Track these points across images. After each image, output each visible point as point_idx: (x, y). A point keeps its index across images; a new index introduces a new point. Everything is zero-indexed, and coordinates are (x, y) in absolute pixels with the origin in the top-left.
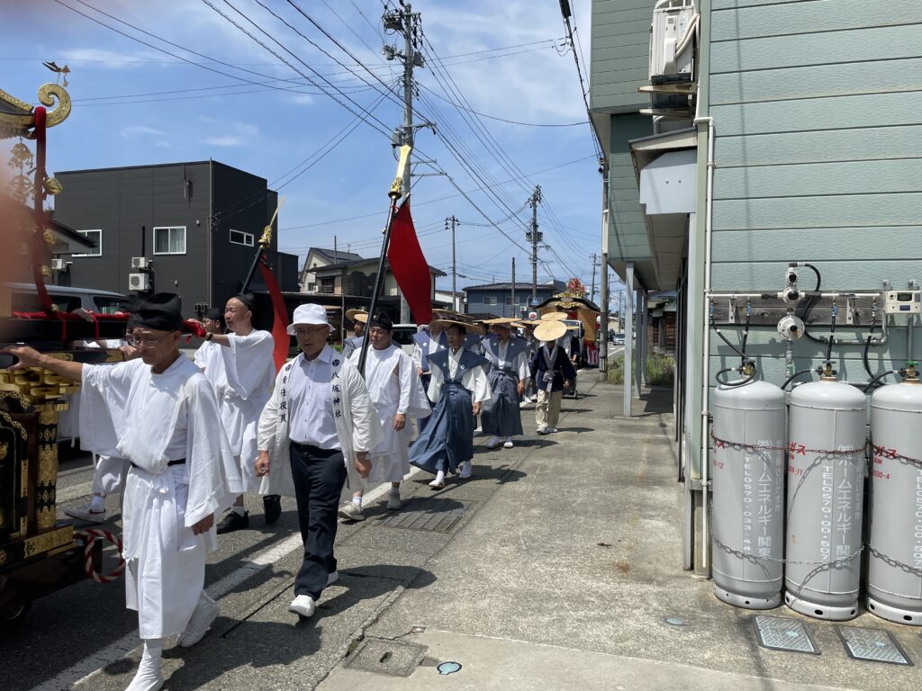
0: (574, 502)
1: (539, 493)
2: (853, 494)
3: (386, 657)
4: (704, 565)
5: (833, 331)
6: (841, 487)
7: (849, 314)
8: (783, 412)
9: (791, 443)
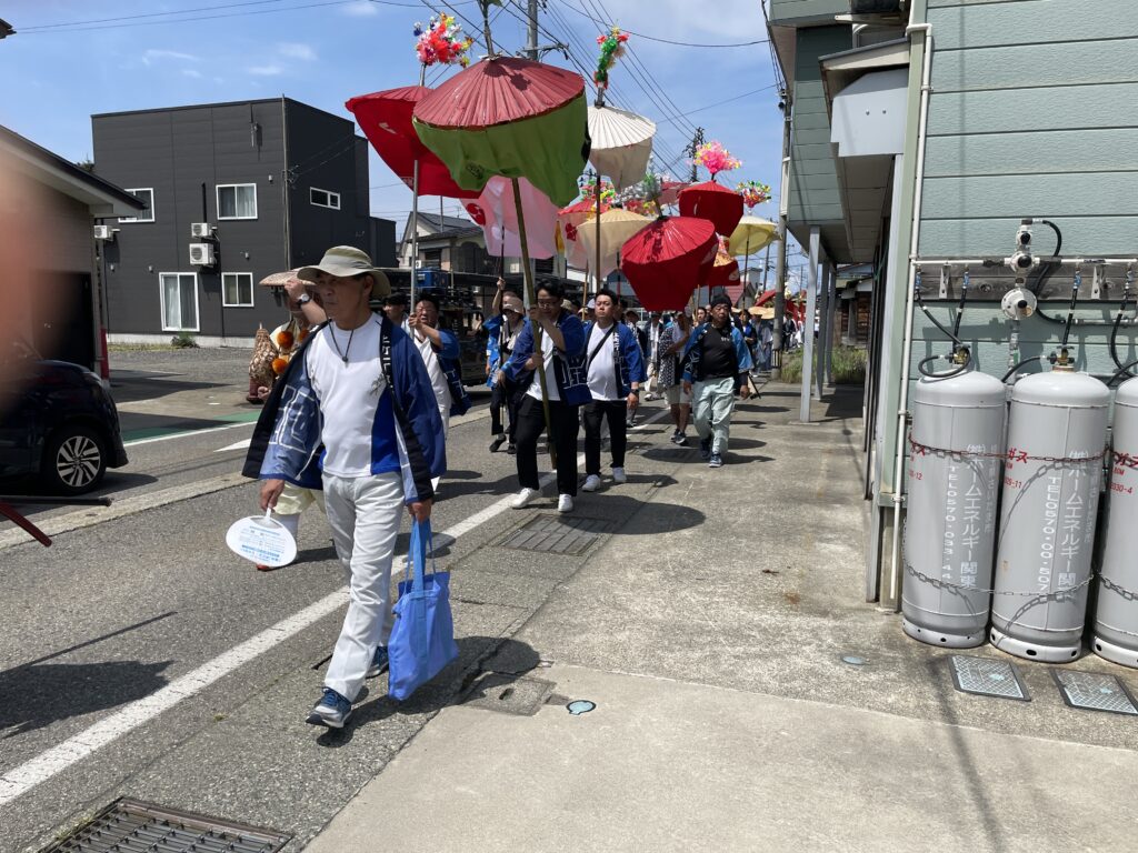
0: (735, 522)
2: (1084, 512)
3: (506, 694)
4: (892, 596)
5: (1073, 308)
6: (1069, 503)
7: (1096, 286)
8: (1002, 410)
9: (1009, 449)
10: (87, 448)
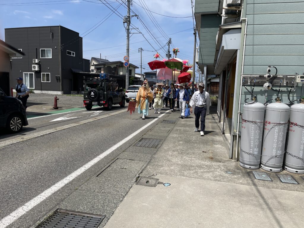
0: (192, 140)
1: (181, 137)
2: (283, 136)
3: (147, 182)
4: (236, 157)
5: (280, 87)
6: (280, 134)
7: (285, 82)
8: (265, 112)
9: (266, 121)
10: (18, 120)
